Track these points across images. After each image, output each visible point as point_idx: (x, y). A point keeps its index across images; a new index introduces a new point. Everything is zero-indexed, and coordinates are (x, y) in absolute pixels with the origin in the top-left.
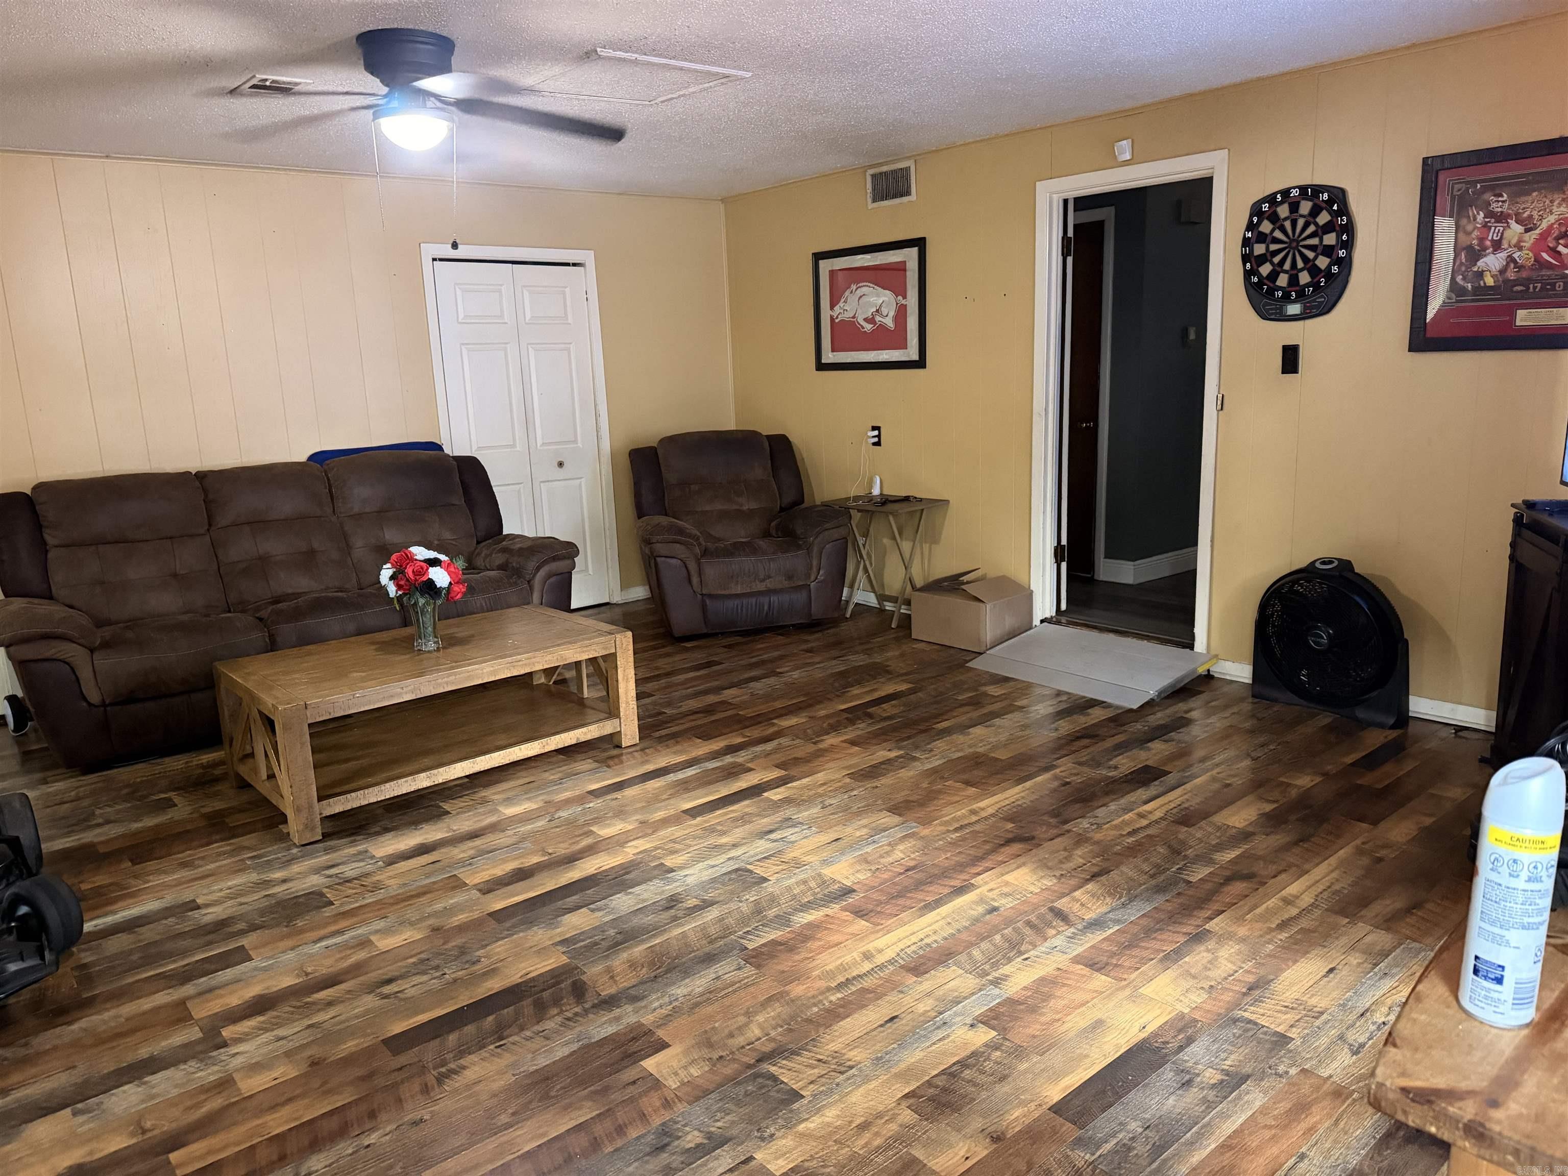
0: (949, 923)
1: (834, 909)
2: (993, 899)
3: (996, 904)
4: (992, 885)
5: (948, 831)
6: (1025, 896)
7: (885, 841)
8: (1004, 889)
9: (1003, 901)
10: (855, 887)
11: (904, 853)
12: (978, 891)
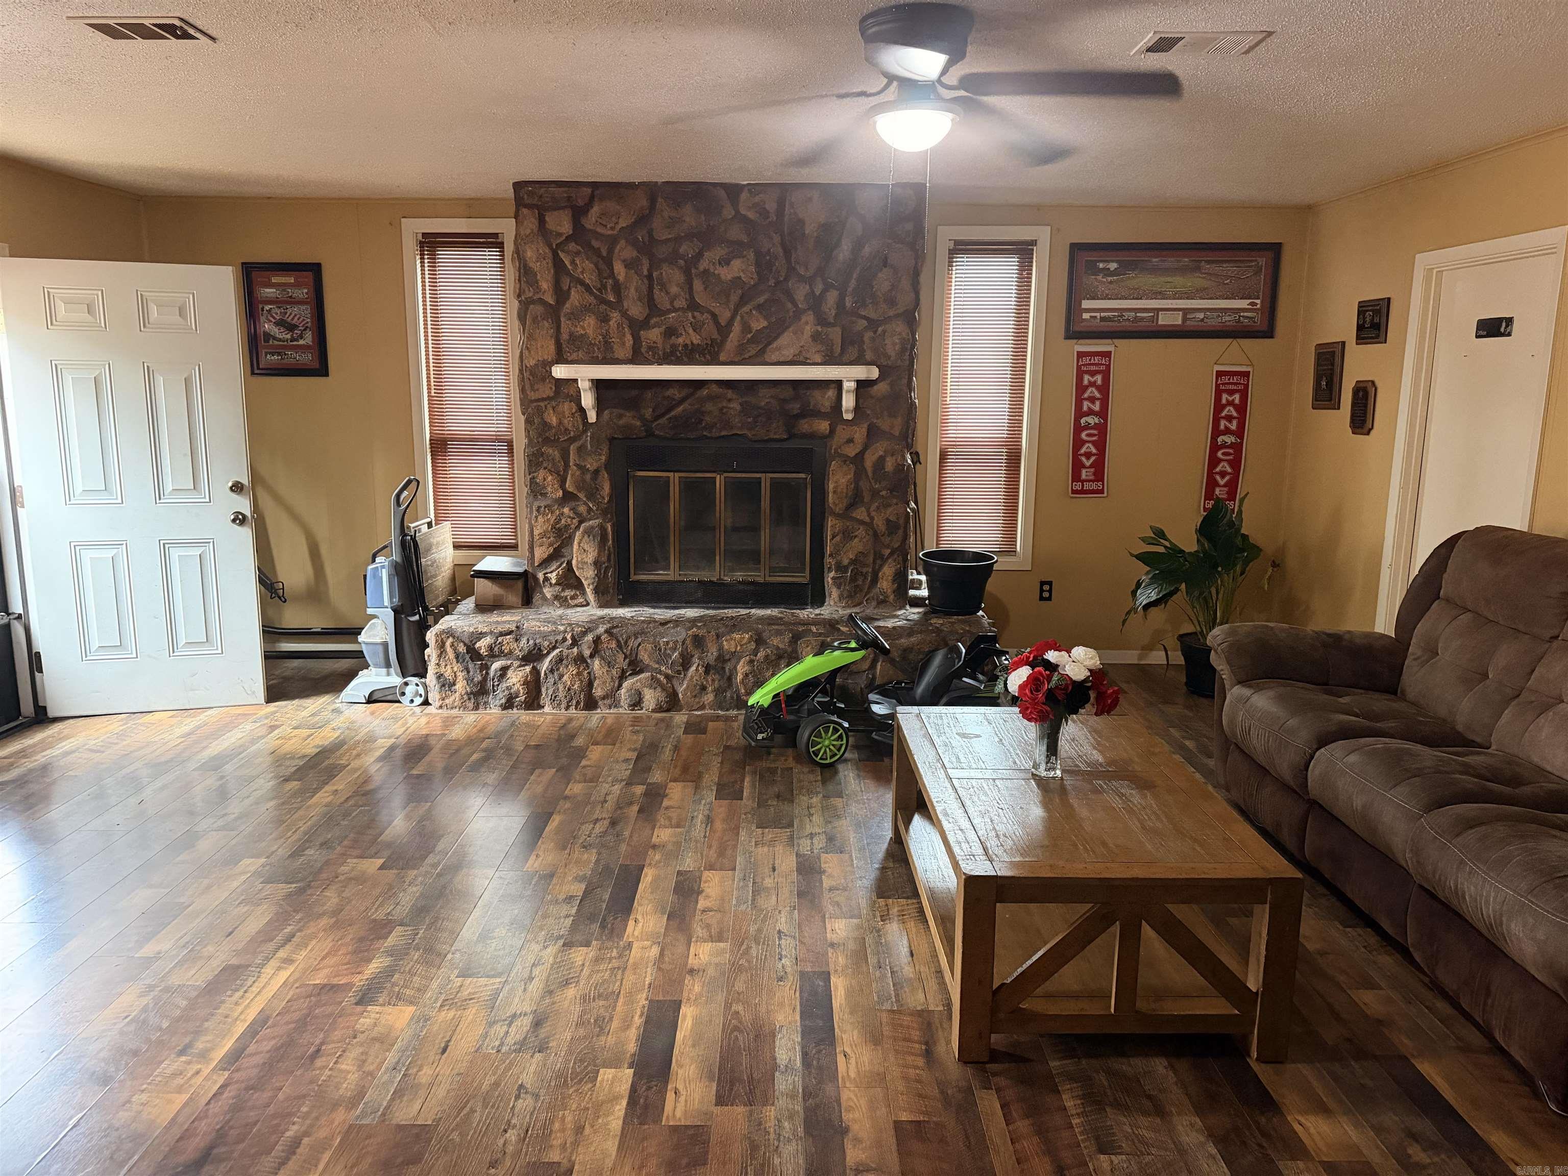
0: (226, 1017)
1: (359, 981)
2: (189, 1063)
3: (183, 1059)
4: (199, 1080)
5: (306, 1134)
6: (149, 1084)
7: (382, 1076)
8: (182, 1082)
9: (175, 1066)
10: (359, 1008)
11: (341, 1071)
12: (212, 1066)
